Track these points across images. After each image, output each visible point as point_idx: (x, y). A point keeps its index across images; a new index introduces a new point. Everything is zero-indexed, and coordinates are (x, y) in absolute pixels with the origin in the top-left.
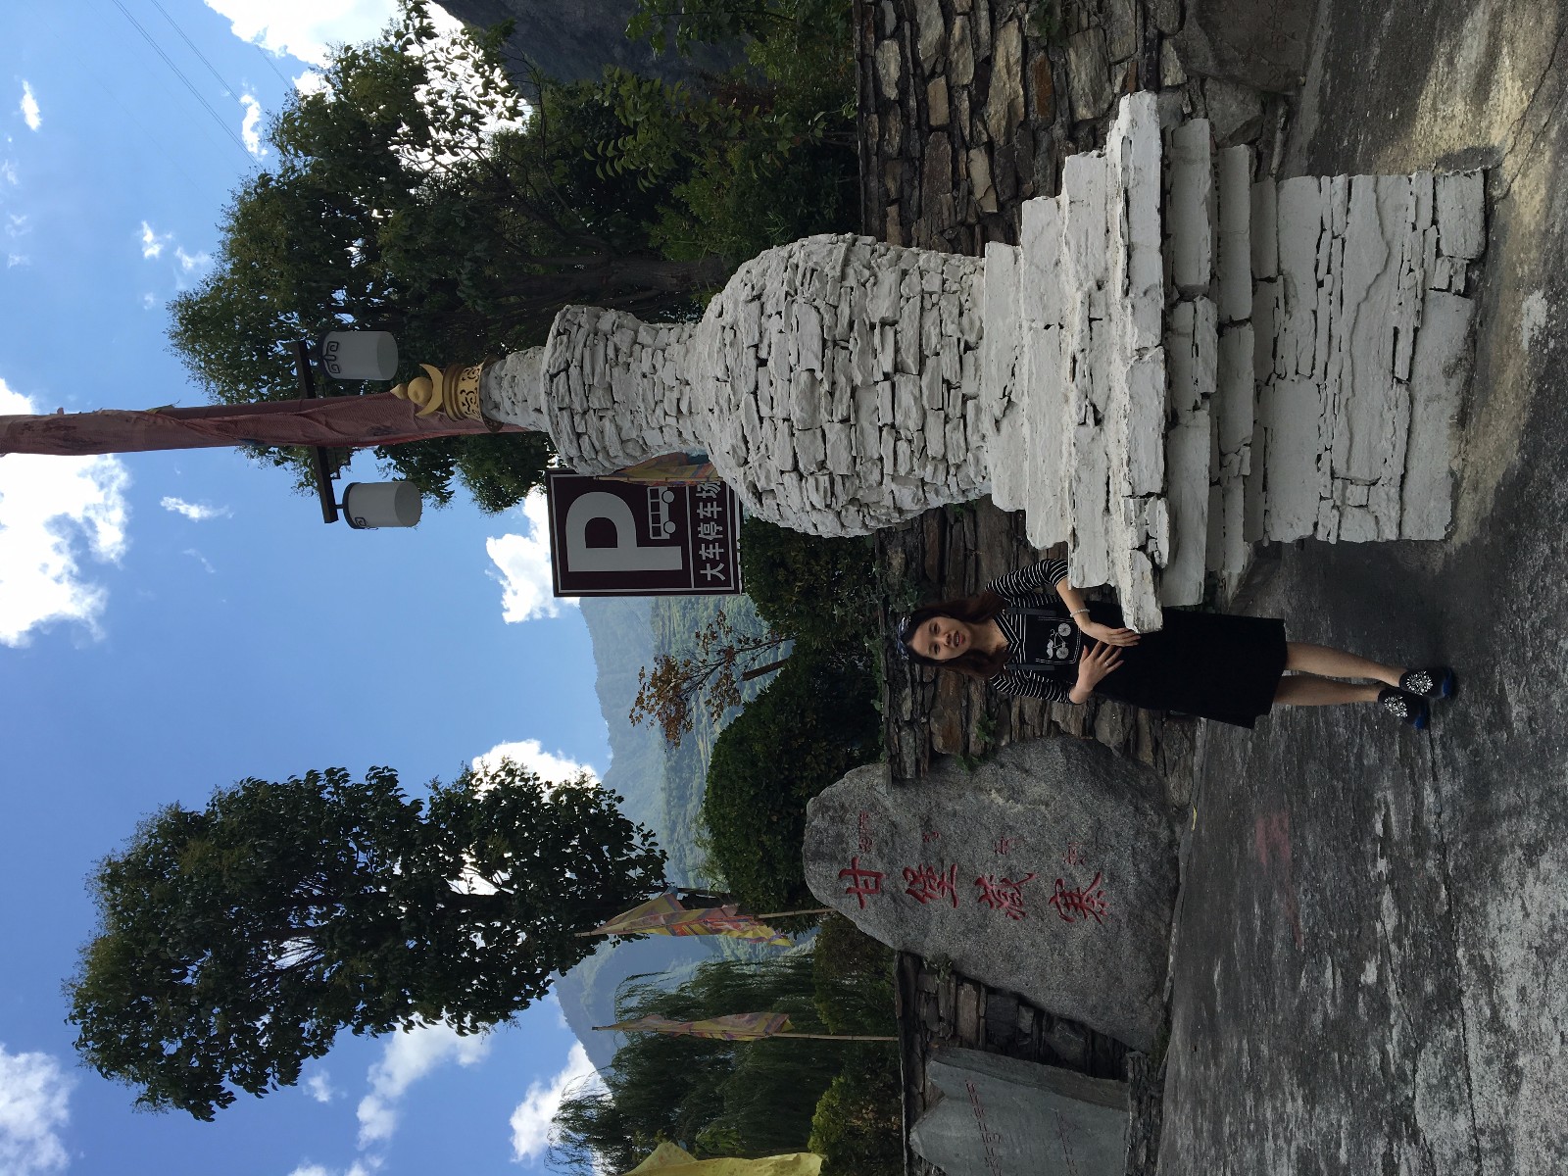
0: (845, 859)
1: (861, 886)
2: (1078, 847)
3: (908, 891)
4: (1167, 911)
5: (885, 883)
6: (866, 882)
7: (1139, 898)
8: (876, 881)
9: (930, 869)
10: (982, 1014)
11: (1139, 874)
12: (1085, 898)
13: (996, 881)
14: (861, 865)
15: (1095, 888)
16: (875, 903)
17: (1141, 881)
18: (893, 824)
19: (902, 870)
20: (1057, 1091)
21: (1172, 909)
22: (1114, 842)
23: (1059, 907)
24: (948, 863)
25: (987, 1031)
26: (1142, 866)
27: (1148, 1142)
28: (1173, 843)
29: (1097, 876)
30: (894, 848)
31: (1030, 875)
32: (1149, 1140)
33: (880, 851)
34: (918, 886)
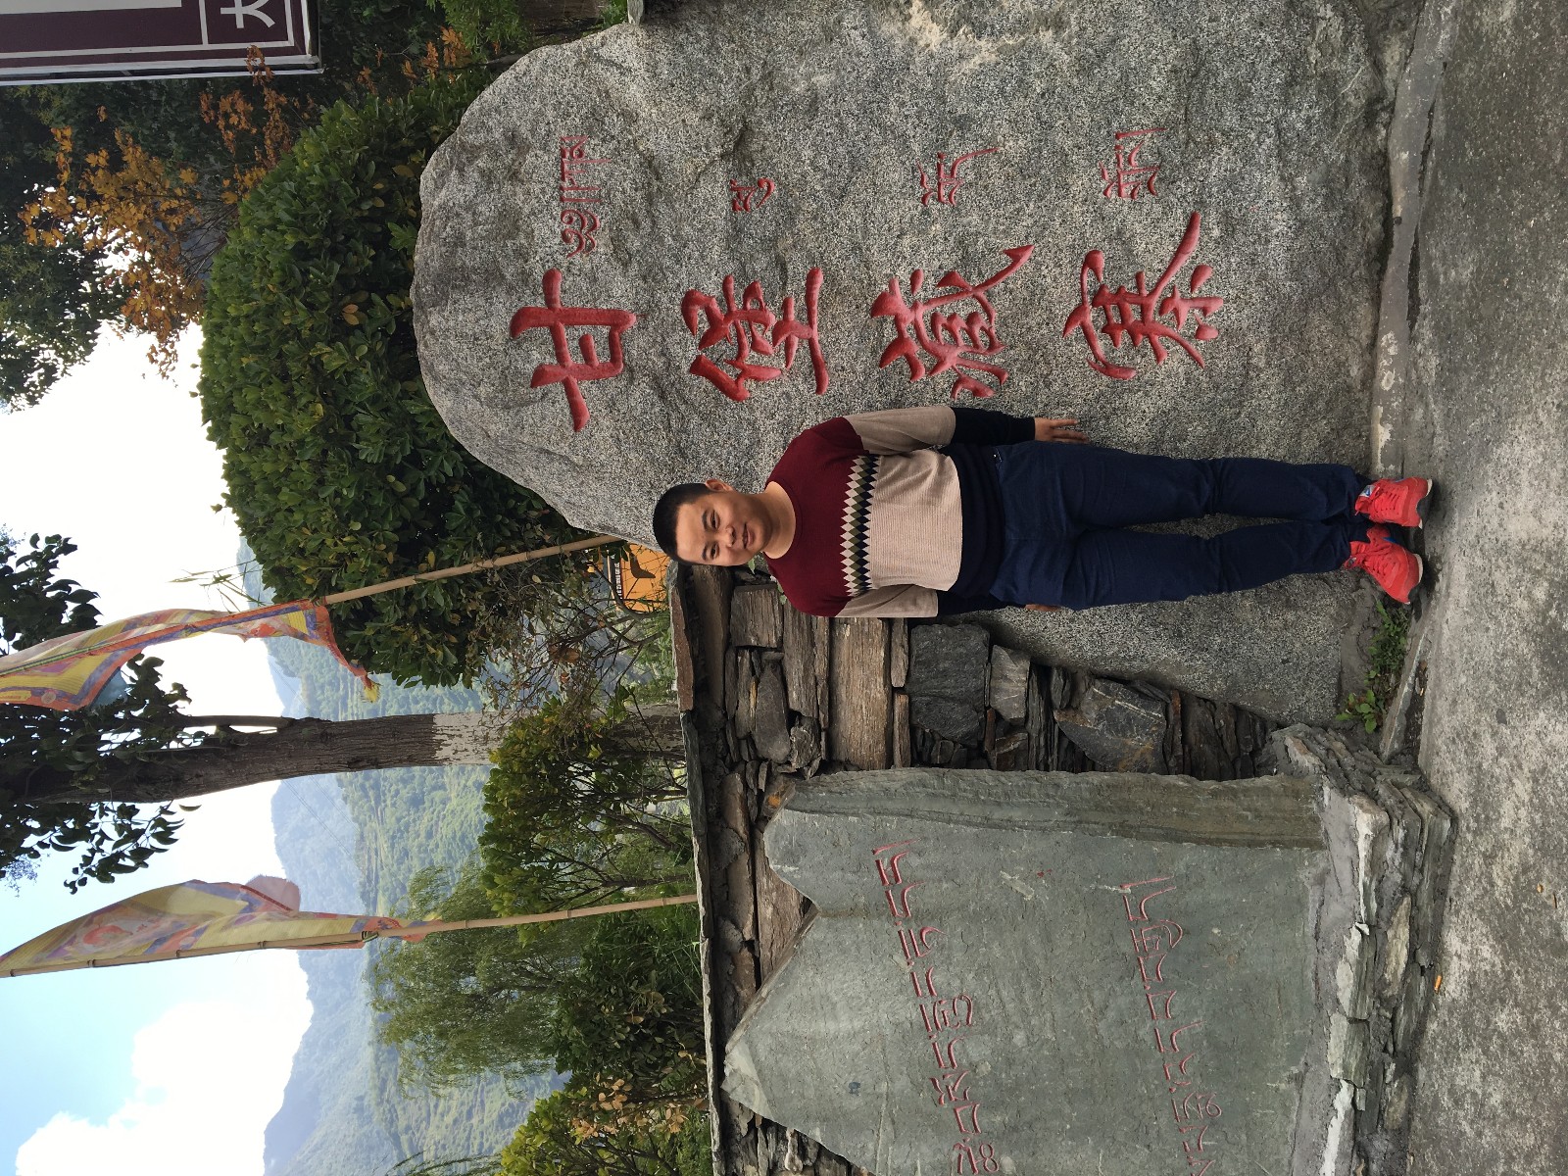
0: (525, 277)
1: (574, 359)
2: (1142, 145)
3: (697, 367)
4: (1364, 311)
5: (637, 345)
6: (584, 344)
7: (1296, 273)
8: (611, 339)
9: (750, 292)
10: (898, 681)
11: (1295, 203)
12: (1155, 303)
13: (928, 287)
14: (570, 293)
15: (1185, 261)
16: (612, 405)
17: (1301, 225)
18: (651, 165)
19: (679, 297)
20: (1124, 831)
21: (1376, 301)
22: (1231, 120)
23: (1089, 338)
24: (798, 267)
25: (913, 729)
26: (1302, 181)
27: (1414, 905)
28: (1377, 107)
29: (1191, 222)
30: (656, 237)
31: (1015, 255)
32: (1414, 896)
33: (617, 242)
34: (724, 349)
